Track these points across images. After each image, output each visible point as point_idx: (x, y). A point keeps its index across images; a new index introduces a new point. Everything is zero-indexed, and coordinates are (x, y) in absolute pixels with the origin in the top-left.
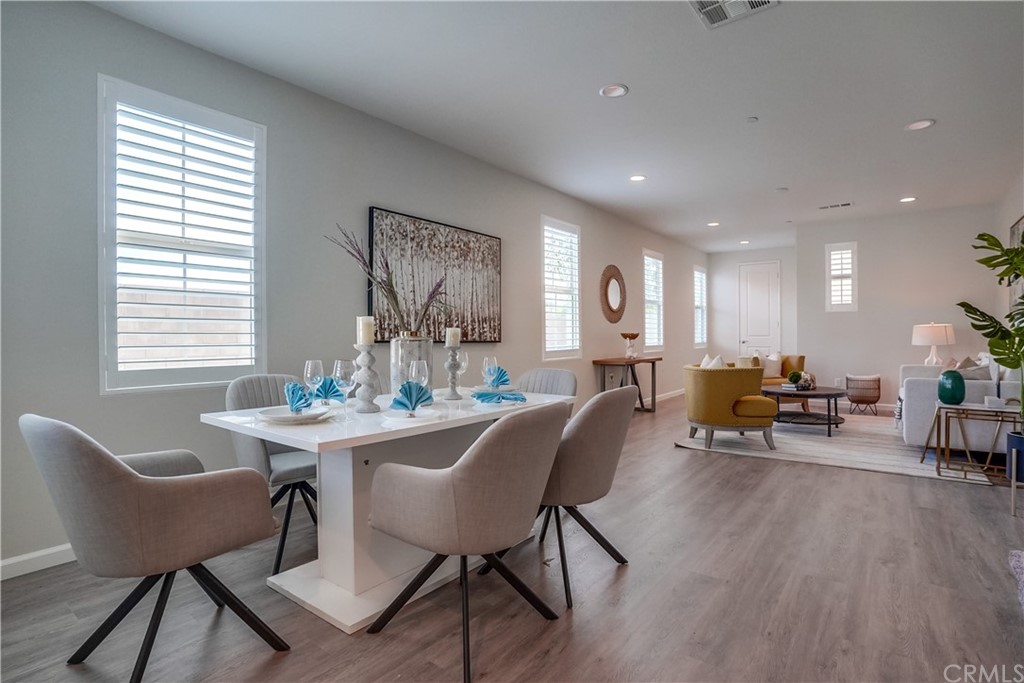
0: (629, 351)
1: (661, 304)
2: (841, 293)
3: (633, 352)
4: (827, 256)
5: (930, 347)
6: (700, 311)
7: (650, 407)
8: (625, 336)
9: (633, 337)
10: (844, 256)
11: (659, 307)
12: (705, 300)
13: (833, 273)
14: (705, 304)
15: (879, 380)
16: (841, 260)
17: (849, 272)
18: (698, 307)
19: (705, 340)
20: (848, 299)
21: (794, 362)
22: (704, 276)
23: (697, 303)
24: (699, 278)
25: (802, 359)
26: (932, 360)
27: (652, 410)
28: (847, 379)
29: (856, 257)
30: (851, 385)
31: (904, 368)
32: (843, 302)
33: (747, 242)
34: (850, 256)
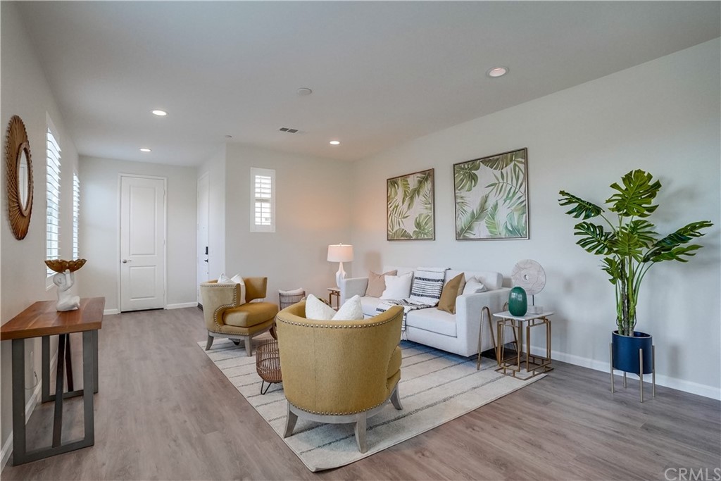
2: (263, 215)
4: (252, 180)
5: (339, 263)
10: (263, 181)
13: (257, 196)
16: (263, 184)
17: (268, 196)
20: (267, 221)
21: (258, 284)
25: (264, 280)
26: (341, 274)
28: (280, 294)
29: (274, 184)
30: (284, 299)
31: (347, 283)
32: (263, 224)
33: (149, 151)
34: (269, 181)
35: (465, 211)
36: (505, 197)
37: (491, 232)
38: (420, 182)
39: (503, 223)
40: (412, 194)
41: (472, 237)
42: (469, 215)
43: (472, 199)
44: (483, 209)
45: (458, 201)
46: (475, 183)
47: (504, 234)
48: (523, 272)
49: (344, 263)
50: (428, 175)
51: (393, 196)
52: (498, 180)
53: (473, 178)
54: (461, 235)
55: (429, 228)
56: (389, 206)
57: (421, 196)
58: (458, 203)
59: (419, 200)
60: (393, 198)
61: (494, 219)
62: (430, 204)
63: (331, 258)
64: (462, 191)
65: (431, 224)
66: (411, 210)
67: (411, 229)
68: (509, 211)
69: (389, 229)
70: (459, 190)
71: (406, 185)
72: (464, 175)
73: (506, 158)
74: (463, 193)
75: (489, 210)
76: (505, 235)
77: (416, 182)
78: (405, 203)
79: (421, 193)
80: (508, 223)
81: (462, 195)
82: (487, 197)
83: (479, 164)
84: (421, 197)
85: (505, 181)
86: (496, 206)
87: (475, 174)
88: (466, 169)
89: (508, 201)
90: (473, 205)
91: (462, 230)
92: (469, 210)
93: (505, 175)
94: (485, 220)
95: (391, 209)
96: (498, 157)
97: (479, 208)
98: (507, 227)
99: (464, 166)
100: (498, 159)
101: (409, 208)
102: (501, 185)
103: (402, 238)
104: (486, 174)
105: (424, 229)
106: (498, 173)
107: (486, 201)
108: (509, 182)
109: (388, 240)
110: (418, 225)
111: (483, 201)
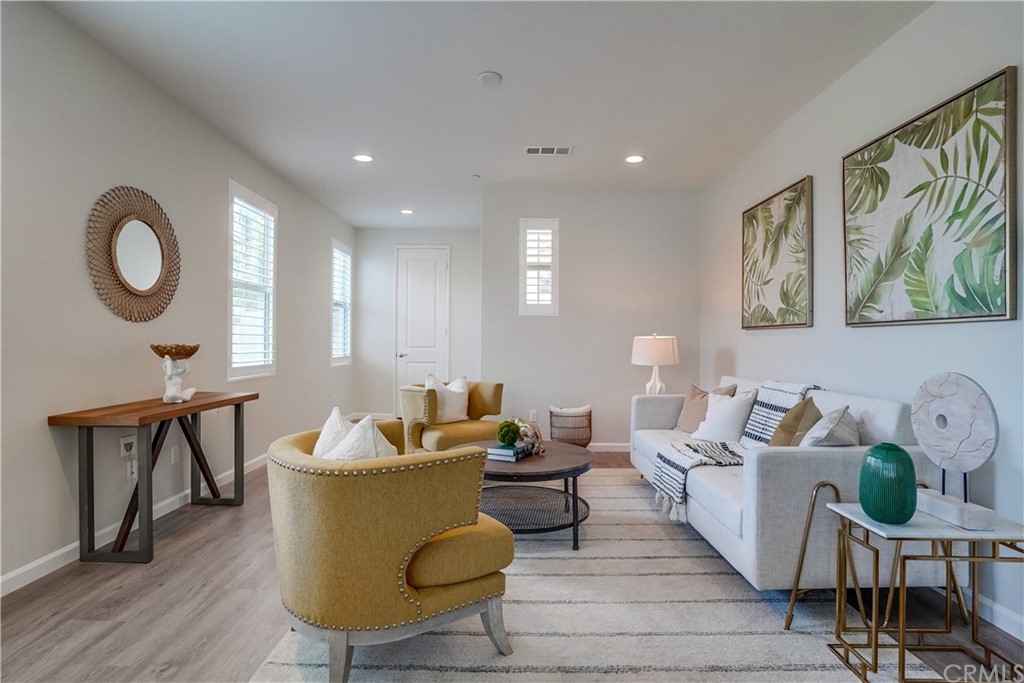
0: (175, 386)
1: (270, 290)
2: (538, 291)
3: (184, 387)
4: (521, 237)
5: (652, 367)
6: (342, 310)
7: (231, 495)
8: (161, 351)
9: (183, 353)
10: (542, 237)
11: (267, 297)
12: (349, 295)
13: (530, 260)
14: (349, 301)
15: (589, 415)
16: (538, 243)
17: (548, 260)
18: (337, 304)
19: (348, 353)
20: (546, 298)
21: (487, 393)
22: (349, 259)
23: (336, 298)
24: (341, 261)
25: (499, 387)
26: (654, 386)
27: (236, 502)
28: (551, 413)
29: (557, 240)
30: (557, 422)
31: (639, 402)
32: (541, 303)
33: (411, 212)
34: (550, 237)
35: (864, 259)
36: (950, 213)
37: (916, 304)
38: (789, 209)
39: (944, 280)
40: (776, 236)
41: (877, 317)
42: (870, 266)
43: (878, 229)
44: (898, 249)
45: (852, 237)
46: (884, 191)
47: (945, 306)
48: (937, 407)
49: (660, 367)
50: (802, 191)
51: (750, 243)
52: (933, 171)
53: (880, 180)
54: (857, 315)
55: (802, 301)
56: (745, 264)
57: (790, 237)
58: (850, 243)
59: (788, 244)
60: (751, 247)
61: (923, 271)
62: (803, 250)
63: (639, 358)
64: (858, 214)
65: (805, 293)
66: (776, 267)
67: (774, 305)
68: (960, 247)
69: (746, 307)
70: (853, 213)
71: (768, 219)
72: (861, 177)
73: (955, 111)
74: (861, 219)
75: (912, 250)
76: (949, 310)
77: (783, 210)
78: (767, 254)
79: (791, 231)
80: (956, 278)
81: (859, 223)
82: (908, 221)
83: (893, 143)
84: (791, 241)
85: (951, 171)
86: (927, 240)
87: (883, 171)
88: (866, 163)
89: (958, 222)
90: (877, 243)
91: (858, 302)
92: (870, 254)
93: (951, 158)
94: (903, 277)
95: (748, 269)
96: (934, 115)
97: (890, 249)
98: (953, 291)
99: (863, 157)
100: (934, 121)
101: (772, 264)
102: (940, 183)
103: (762, 324)
104: (908, 164)
105: (795, 304)
106: (933, 154)
107: (906, 230)
108: (962, 170)
109: (743, 328)
110: (785, 296)
111: (901, 231)
